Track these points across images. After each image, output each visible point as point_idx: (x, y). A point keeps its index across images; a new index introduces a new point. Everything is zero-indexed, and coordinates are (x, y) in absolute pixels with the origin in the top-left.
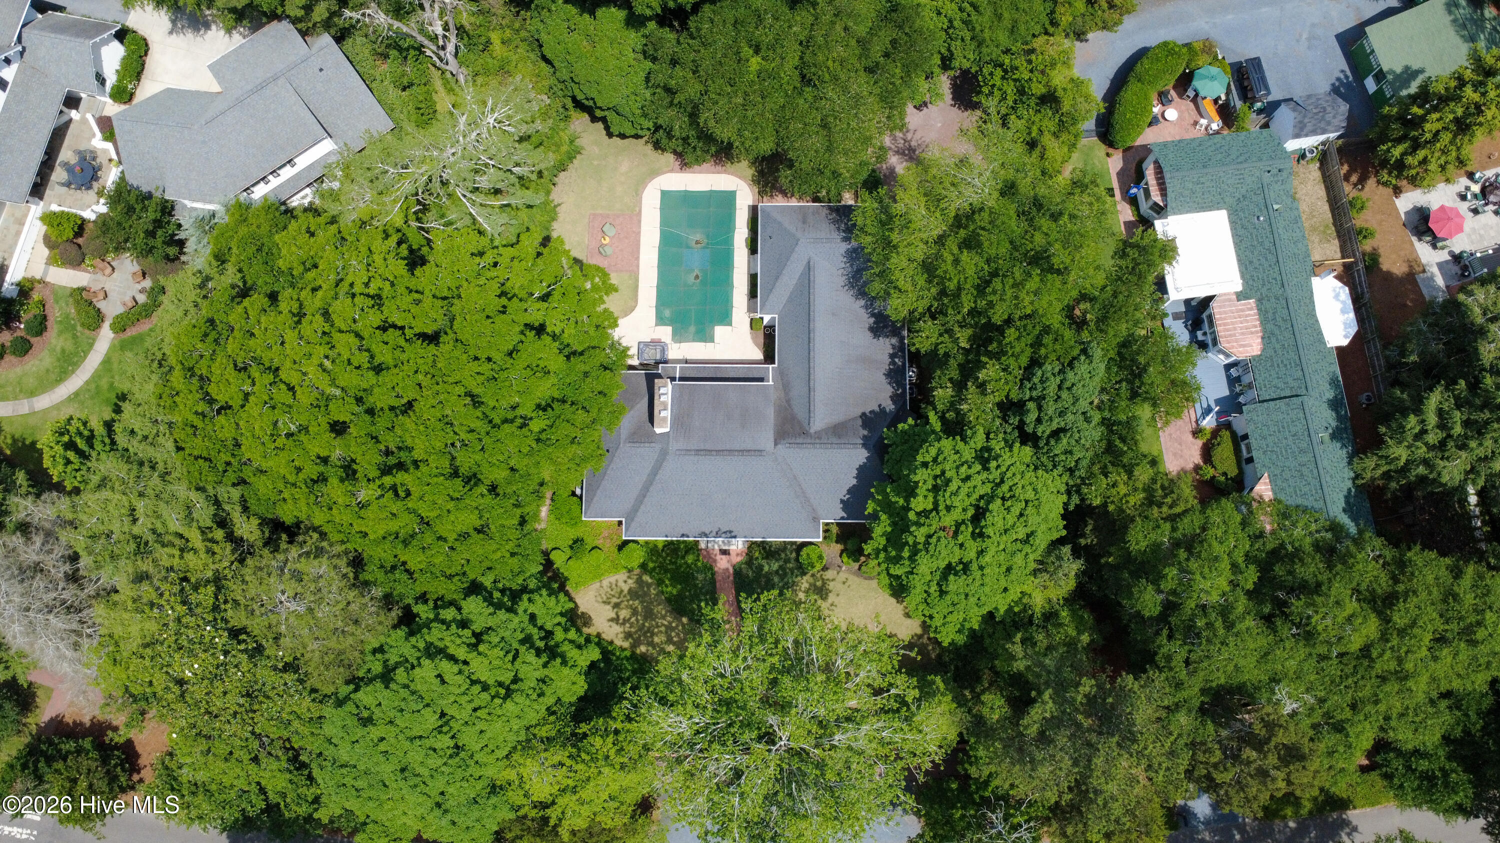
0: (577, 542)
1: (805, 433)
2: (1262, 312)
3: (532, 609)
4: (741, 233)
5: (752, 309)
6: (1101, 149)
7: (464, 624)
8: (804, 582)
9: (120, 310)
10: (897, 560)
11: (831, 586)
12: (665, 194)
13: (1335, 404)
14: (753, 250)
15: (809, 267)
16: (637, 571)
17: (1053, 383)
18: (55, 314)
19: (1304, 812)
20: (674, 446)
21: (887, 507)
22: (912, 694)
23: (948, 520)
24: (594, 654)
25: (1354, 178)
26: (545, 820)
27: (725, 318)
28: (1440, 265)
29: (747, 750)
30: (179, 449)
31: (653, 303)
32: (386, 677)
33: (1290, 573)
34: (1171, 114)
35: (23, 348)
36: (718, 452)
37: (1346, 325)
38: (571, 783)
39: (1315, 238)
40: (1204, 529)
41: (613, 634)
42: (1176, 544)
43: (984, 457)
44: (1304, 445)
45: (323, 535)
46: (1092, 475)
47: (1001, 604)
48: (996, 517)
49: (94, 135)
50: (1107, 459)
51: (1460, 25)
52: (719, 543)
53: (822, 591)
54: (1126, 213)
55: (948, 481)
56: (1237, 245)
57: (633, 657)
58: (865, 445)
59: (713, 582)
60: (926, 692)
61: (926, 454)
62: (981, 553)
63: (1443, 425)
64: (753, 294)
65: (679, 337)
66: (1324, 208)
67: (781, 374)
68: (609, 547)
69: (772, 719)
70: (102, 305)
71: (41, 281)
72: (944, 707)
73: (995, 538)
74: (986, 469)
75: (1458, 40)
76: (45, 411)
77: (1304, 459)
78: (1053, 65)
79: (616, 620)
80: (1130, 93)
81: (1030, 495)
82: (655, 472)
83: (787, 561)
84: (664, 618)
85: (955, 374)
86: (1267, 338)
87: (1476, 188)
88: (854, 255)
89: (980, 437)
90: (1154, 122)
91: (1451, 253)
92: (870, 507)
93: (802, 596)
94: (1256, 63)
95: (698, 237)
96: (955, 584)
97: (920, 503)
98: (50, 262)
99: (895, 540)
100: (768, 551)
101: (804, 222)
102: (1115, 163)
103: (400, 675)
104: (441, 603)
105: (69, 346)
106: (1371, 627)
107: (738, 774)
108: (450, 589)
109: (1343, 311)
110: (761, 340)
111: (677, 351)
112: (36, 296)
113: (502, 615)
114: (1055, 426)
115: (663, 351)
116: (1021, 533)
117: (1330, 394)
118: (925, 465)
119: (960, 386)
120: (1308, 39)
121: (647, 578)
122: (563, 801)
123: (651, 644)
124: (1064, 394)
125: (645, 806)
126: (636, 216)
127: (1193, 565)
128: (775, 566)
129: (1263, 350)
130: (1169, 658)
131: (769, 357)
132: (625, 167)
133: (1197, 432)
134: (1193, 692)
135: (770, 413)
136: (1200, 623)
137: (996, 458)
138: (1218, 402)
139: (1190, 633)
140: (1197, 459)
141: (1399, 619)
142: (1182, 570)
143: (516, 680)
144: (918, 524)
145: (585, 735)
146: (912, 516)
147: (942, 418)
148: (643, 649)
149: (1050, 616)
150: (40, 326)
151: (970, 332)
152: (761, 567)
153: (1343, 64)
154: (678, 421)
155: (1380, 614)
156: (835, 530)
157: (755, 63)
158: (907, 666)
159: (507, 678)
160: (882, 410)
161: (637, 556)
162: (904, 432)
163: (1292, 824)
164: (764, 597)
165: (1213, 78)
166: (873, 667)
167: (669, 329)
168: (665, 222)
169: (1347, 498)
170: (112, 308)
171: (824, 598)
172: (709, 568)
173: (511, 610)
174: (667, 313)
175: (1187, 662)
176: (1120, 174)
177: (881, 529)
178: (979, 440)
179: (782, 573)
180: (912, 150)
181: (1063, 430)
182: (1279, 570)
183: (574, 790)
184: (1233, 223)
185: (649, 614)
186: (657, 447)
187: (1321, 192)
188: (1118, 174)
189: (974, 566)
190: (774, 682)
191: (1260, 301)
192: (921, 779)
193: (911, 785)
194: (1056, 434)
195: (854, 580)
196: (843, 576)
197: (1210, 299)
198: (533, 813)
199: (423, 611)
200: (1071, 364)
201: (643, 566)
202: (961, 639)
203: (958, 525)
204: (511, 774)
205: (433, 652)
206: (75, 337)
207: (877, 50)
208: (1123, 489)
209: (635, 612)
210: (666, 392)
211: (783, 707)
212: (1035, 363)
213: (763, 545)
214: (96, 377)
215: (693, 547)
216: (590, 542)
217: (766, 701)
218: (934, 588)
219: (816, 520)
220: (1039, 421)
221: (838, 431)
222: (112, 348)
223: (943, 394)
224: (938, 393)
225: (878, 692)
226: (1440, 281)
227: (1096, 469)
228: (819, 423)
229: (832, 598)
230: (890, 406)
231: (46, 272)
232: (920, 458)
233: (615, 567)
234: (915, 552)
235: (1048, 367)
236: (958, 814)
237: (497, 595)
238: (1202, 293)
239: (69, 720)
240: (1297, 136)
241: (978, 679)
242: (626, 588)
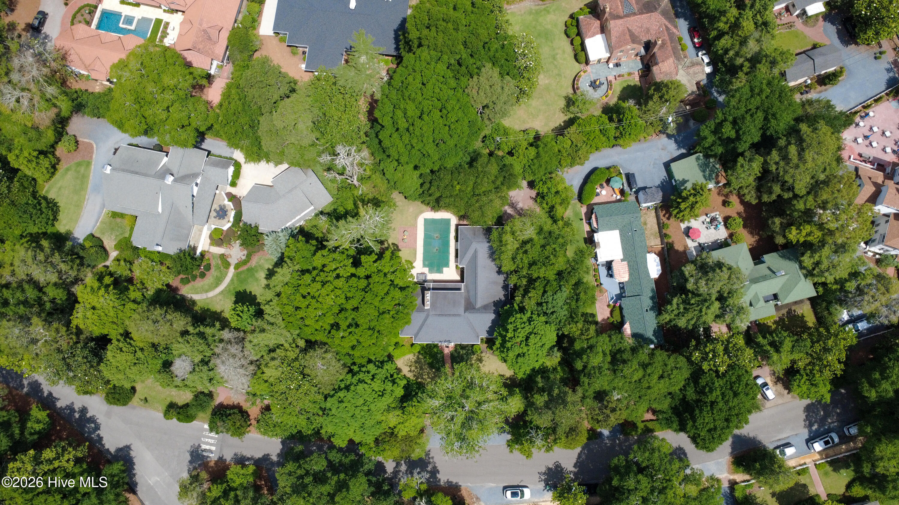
0: (397, 344)
1: (474, 308)
2: (629, 266)
3: (387, 367)
4: (452, 234)
5: (456, 261)
6: (579, 204)
7: (368, 372)
8: (475, 357)
9: (237, 262)
10: (503, 352)
11: (483, 358)
12: (425, 220)
13: (652, 298)
14: (457, 241)
15: (476, 251)
16: (417, 354)
17: (551, 298)
18: (213, 263)
19: (639, 433)
20: (431, 313)
21: (501, 335)
22: (506, 394)
23: (518, 340)
24: (405, 382)
25: (667, 216)
26: (393, 433)
27: (447, 265)
28: (695, 247)
29: (456, 411)
30: (283, 320)
31: (422, 259)
32: (347, 388)
33: (621, 357)
34: (604, 192)
35: (203, 275)
36: (446, 315)
37: (658, 270)
38: (402, 421)
39: (652, 237)
40: (597, 343)
41: (410, 375)
42: (588, 347)
43: (530, 320)
44: (640, 312)
45: (330, 346)
46: (565, 325)
47: (537, 366)
48: (532, 340)
49: (224, 200)
50: (570, 319)
51: (700, 166)
52: (444, 344)
53: (480, 360)
54: (587, 228)
55: (518, 329)
56: (622, 242)
57: (417, 383)
58: (494, 313)
59: (443, 357)
60: (511, 393)
61: (512, 319)
62: (528, 350)
63: (678, 308)
64: (457, 256)
65: (431, 271)
66: (656, 227)
67: (466, 286)
68: (408, 345)
69: (464, 401)
70: (229, 260)
71: (208, 251)
72: (518, 398)
73: (532, 346)
74: (530, 324)
75: (699, 171)
76: (212, 297)
77: (640, 317)
78: (558, 183)
79: (410, 371)
80: (587, 187)
81: (543, 333)
82: (425, 320)
83: (468, 350)
84: (427, 369)
85: (522, 292)
86: (630, 275)
87: (708, 220)
88: (491, 248)
89: (529, 313)
90: (598, 195)
91: (699, 243)
92: (495, 334)
93: (473, 362)
94: (633, 174)
95: (437, 235)
96: (520, 360)
97: (509, 335)
98: (211, 244)
99: (503, 345)
100: (463, 347)
101: (474, 234)
102: (584, 210)
103: (352, 388)
104: (361, 366)
105: (219, 274)
106: (640, 373)
107: (452, 418)
108: (364, 361)
109: (657, 266)
110: (460, 273)
111: (431, 276)
112: (207, 257)
113: (380, 370)
114: (551, 310)
115: (426, 277)
116: (541, 344)
117: (650, 295)
118: (511, 323)
119: (523, 296)
120: (654, 164)
121: (421, 356)
122: (399, 426)
123: (422, 378)
124: (554, 302)
125: (422, 431)
126: (415, 227)
127: (591, 355)
128: (464, 352)
129: (629, 279)
130: (583, 382)
131: (462, 281)
132: (411, 210)
133: (609, 306)
134: (590, 393)
135: (463, 302)
136: (592, 372)
137: (534, 320)
138: (616, 295)
139: (589, 376)
140: (609, 315)
141: (649, 371)
142: (588, 356)
143: (384, 390)
144: (509, 341)
145: (405, 407)
146: (507, 338)
147: (518, 305)
148: (419, 380)
149: (555, 369)
150: (208, 267)
151: (526, 280)
152: (460, 352)
153: (665, 174)
154: (433, 305)
155: (644, 369)
156: (485, 340)
157: (458, 187)
158: (505, 385)
159: (382, 389)
160: (501, 300)
161: (418, 349)
162: (506, 310)
163: (636, 438)
164: (461, 364)
165: (617, 182)
166: (494, 386)
167: (427, 269)
168: (426, 230)
169: (654, 331)
170: (233, 261)
171: (481, 363)
172: (442, 352)
173: (382, 368)
174: (427, 263)
175: (589, 384)
176: (586, 214)
177: (498, 342)
178: (529, 314)
179: (467, 354)
180: (513, 204)
181: (554, 312)
182: (618, 356)
183: (403, 423)
184: (621, 235)
185: (421, 368)
186: (426, 313)
187: (655, 220)
188: (585, 214)
189: (526, 354)
190: (464, 390)
191: (629, 262)
192: (511, 421)
193: (507, 421)
194: (552, 313)
195: (491, 357)
196: (488, 355)
197: (612, 261)
198: (389, 431)
199: (356, 368)
200: (555, 293)
201: (419, 352)
202: (524, 377)
203: (521, 341)
204: (384, 418)
205: (361, 381)
206: (220, 271)
207: (498, 183)
208: (575, 329)
209: (416, 368)
210: (428, 295)
211: (467, 397)
212: (545, 292)
213: (460, 345)
214: (229, 285)
215: (436, 346)
216: (401, 343)
217: (461, 396)
218: (514, 360)
219: (478, 337)
220: (547, 309)
221: (485, 308)
222: (234, 275)
223: (518, 299)
224: (516, 298)
225: (496, 393)
226: (694, 253)
227: (567, 323)
228: (479, 305)
229: (484, 363)
230: (503, 298)
231: (209, 248)
232: (509, 321)
233: (410, 352)
234: (508, 350)
235: (548, 294)
236: (522, 431)
237: (377, 363)
238: (609, 259)
239: (225, 403)
240: (645, 203)
241: (533, 390)
242: (413, 360)
